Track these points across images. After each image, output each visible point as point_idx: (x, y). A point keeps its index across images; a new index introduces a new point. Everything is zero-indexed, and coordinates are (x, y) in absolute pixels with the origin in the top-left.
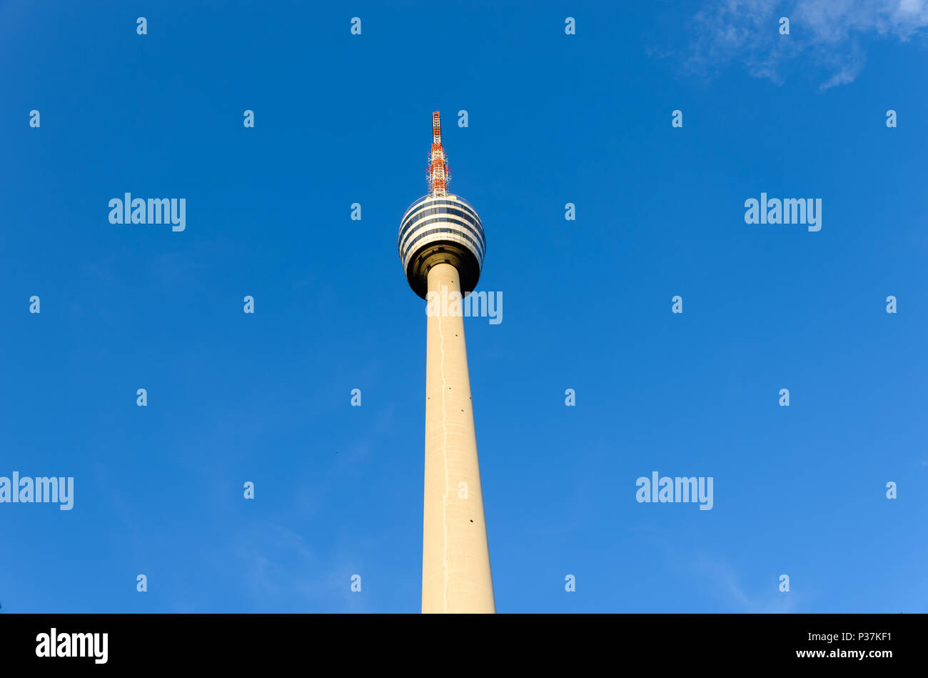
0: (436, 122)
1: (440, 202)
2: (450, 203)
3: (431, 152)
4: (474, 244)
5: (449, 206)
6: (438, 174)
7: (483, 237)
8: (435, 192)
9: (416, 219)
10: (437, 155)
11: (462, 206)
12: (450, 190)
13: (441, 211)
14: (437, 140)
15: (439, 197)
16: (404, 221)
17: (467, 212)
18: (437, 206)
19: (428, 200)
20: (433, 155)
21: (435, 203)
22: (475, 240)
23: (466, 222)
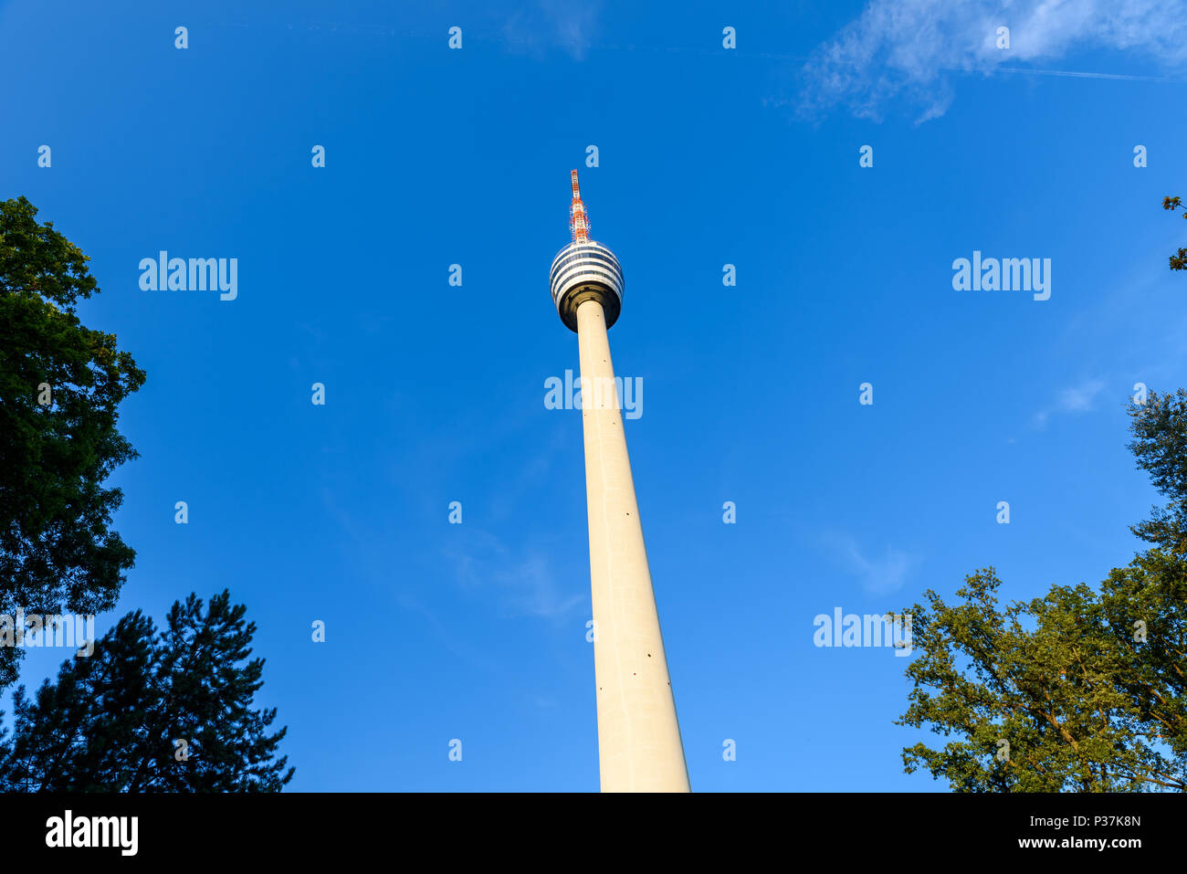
0: (575, 179)
1: (583, 248)
2: (591, 248)
3: (571, 205)
4: (614, 282)
5: (591, 251)
6: (579, 225)
7: (622, 275)
8: (578, 240)
9: (564, 264)
10: (578, 208)
11: (602, 251)
12: (591, 237)
13: (584, 256)
14: (576, 195)
15: (581, 244)
16: (554, 267)
17: (606, 256)
18: (580, 252)
19: (572, 247)
20: (574, 208)
21: (579, 249)
22: (615, 279)
23: (606, 264)
